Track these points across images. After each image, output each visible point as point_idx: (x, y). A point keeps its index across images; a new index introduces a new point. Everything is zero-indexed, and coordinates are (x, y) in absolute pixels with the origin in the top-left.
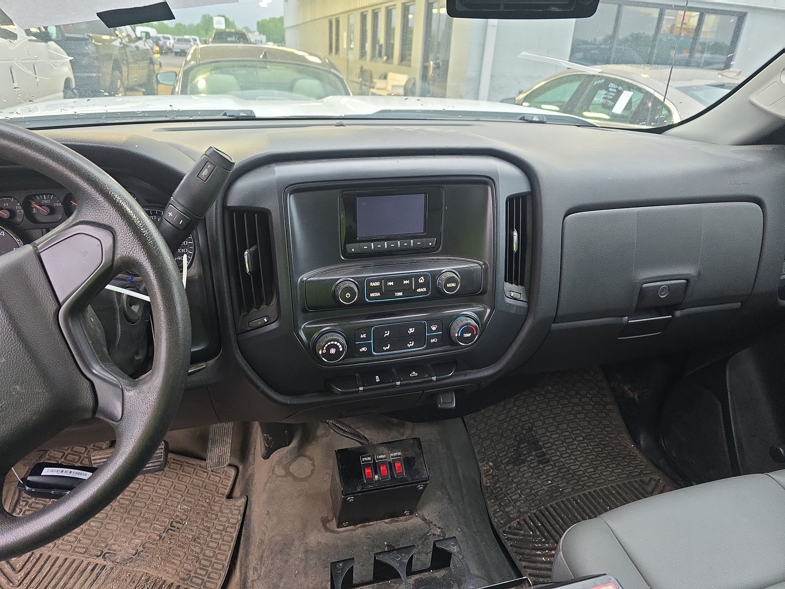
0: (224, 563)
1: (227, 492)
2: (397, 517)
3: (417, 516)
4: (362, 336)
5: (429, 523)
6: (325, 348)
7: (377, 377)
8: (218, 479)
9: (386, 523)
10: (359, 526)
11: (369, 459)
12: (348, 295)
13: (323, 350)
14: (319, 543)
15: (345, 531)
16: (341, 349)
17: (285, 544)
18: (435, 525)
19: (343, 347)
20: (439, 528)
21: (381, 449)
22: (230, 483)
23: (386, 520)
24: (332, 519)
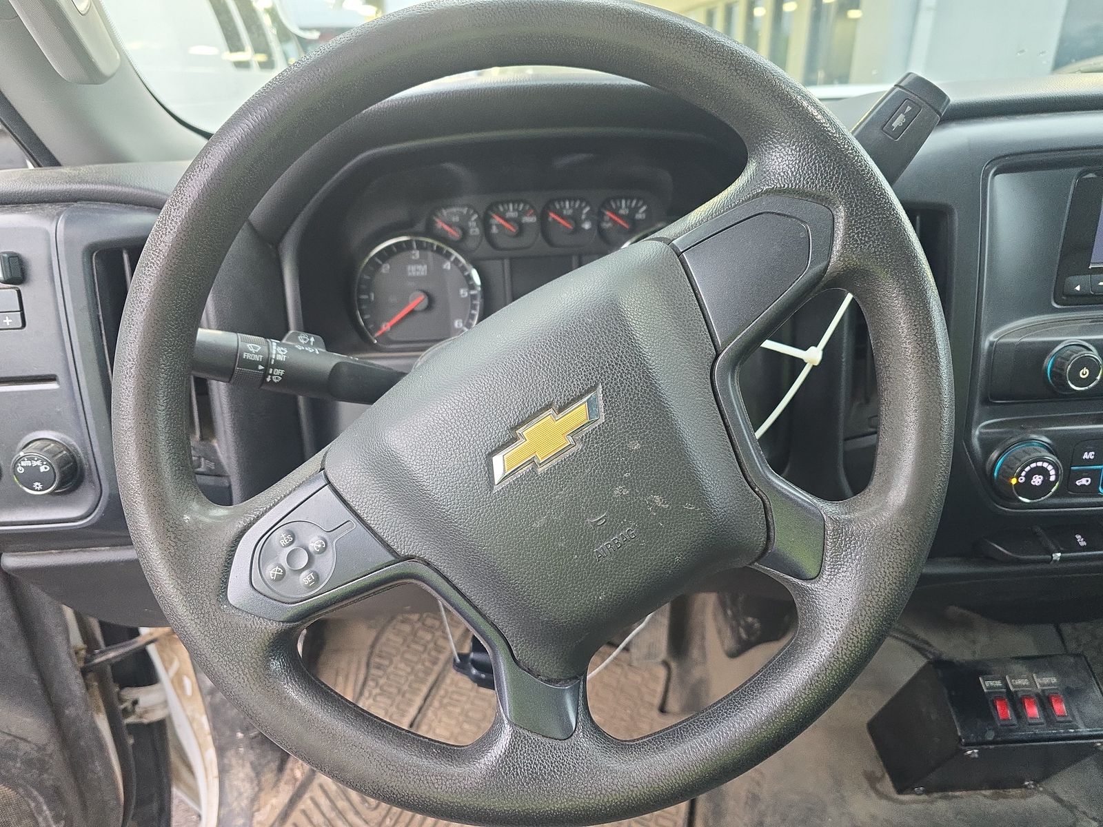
0: (675, 818)
1: (657, 701)
2: (1004, 788)
3: (1041, 792)
4: (1086, 456)
5: (1071, 808)
6: (1023, 474)
7: (1078, 537)
8: (639, 679)
9: (985, 796)
10: (935, 795)
11: (998, 683)
12: (1084, 373)
13: (1019, 476)
14: (873, 817)
15: (914, 802)
16: (1052, 478)
17: (810, 809)
18: (1084, 813)
19: (1057, 475)
20: (1094, 819)
21: (1017, 667)
22: (660, 688)
23: (983, 792)
24: (883, 776)
